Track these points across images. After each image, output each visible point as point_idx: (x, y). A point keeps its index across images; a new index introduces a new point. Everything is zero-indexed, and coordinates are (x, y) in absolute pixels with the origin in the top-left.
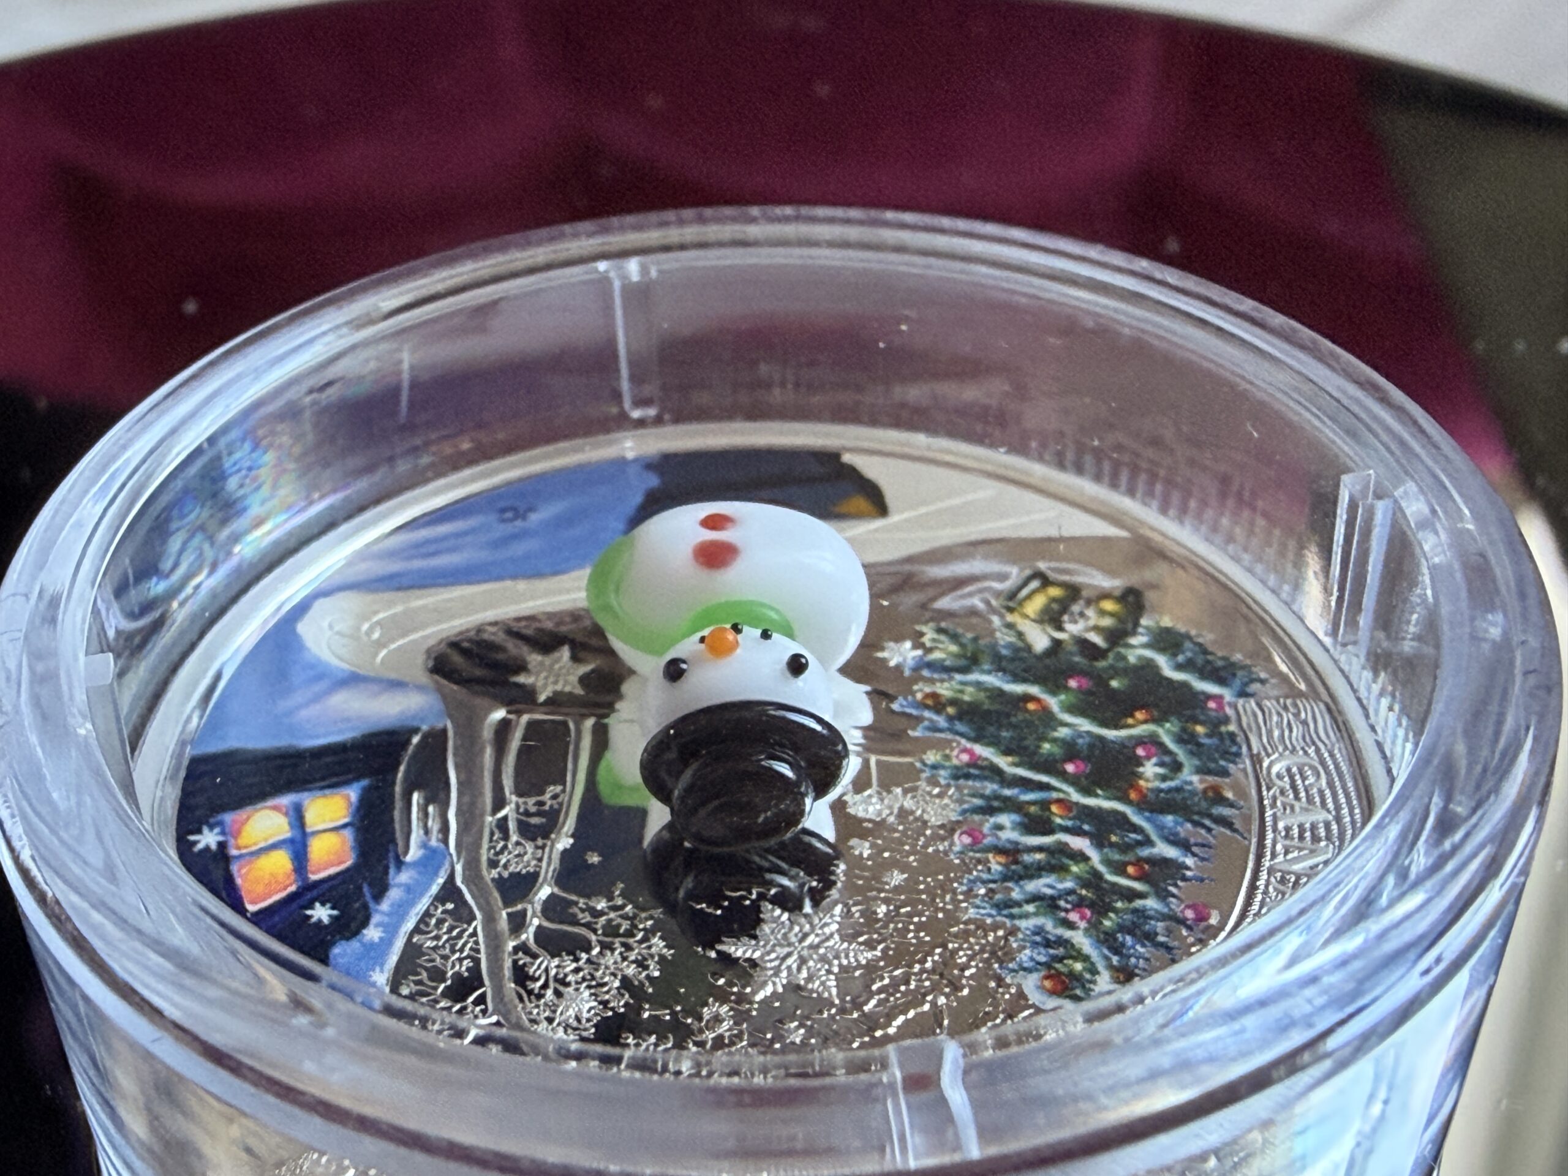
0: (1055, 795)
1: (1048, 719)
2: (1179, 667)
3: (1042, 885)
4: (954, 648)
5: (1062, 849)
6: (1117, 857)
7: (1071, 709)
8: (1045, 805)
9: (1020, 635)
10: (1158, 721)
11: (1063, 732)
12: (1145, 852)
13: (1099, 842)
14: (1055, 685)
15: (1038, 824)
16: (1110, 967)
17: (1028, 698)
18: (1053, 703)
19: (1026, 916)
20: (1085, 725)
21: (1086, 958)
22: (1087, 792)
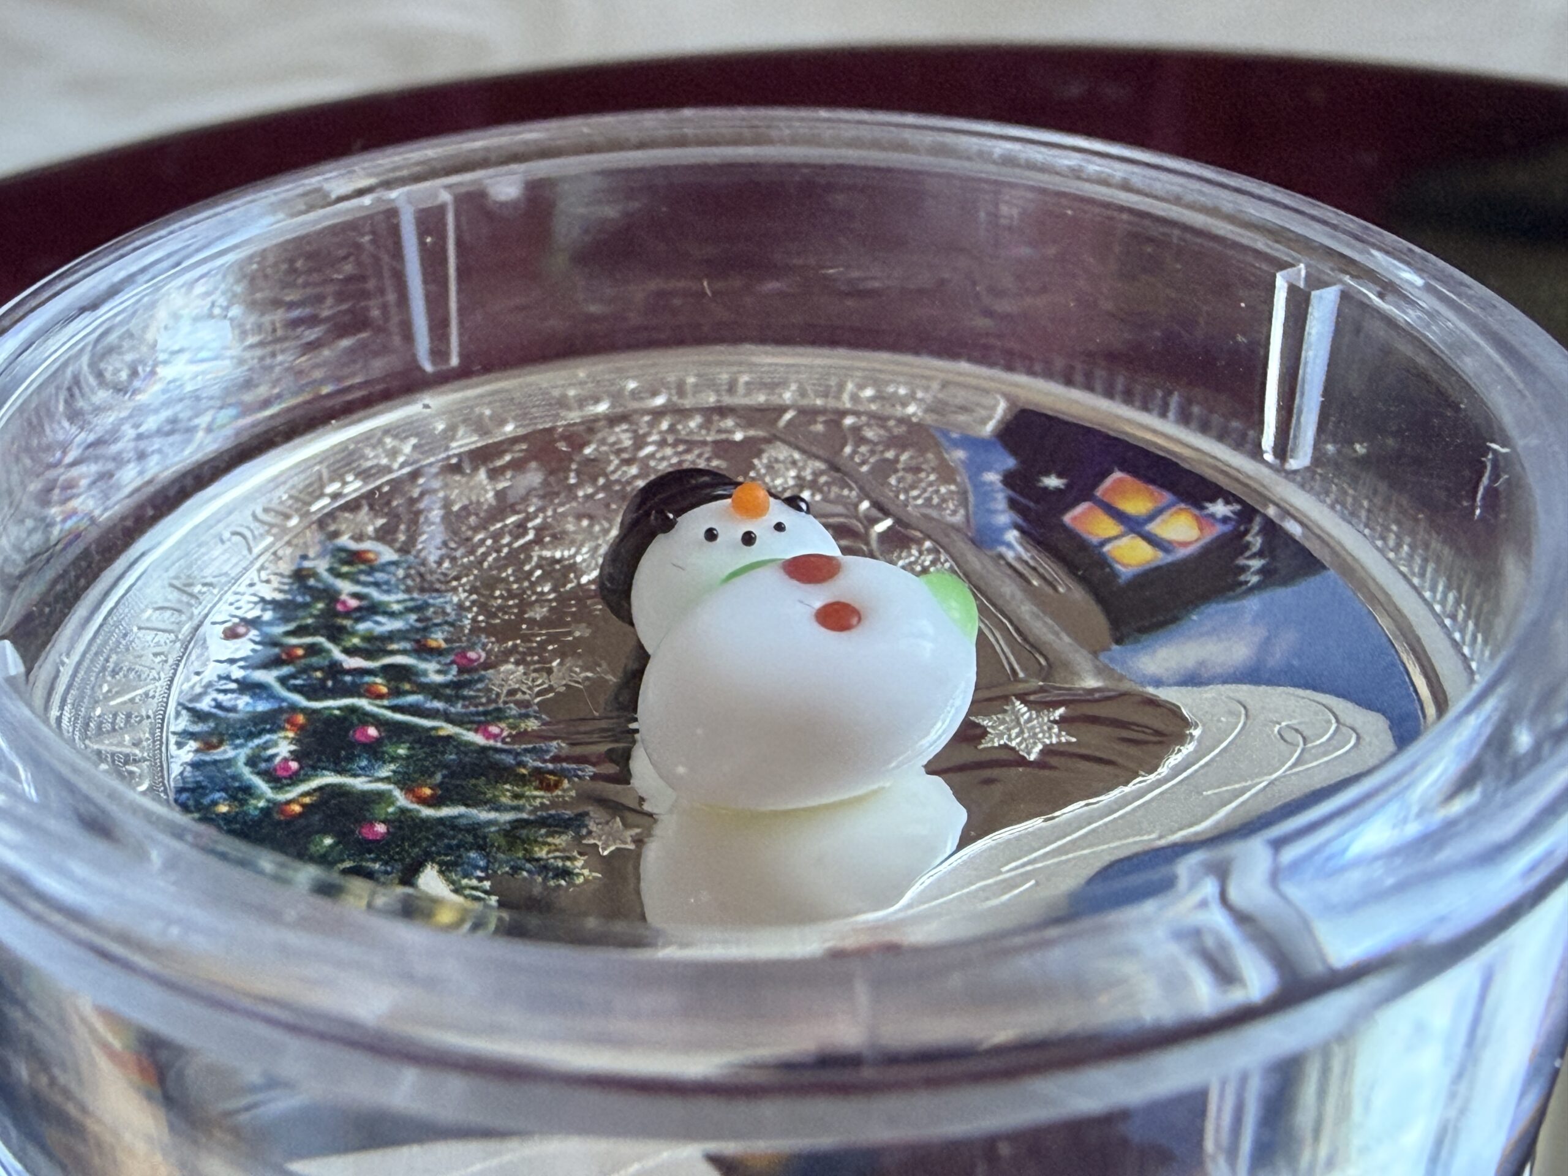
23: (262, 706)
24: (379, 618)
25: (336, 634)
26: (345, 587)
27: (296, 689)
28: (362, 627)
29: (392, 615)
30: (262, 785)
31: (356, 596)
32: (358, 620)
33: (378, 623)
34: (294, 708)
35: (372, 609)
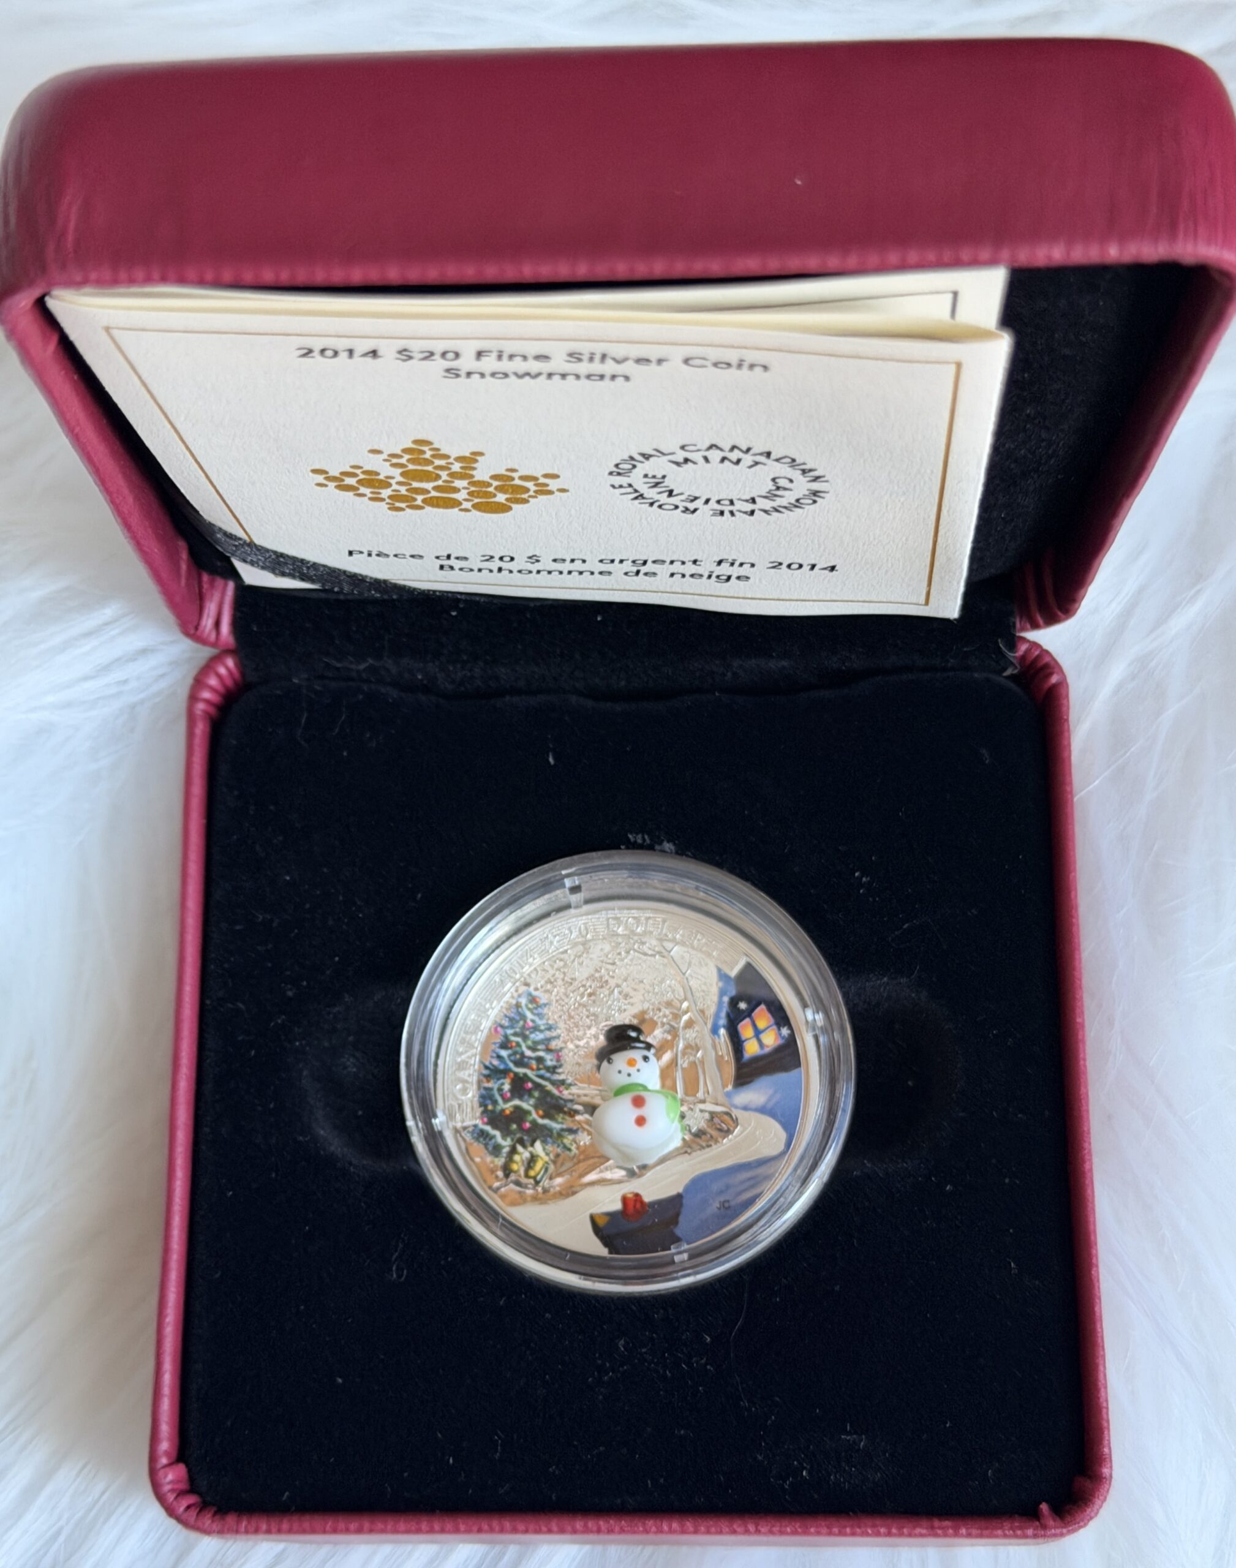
0: (534, 1073)
1: (536, 1107)
2: (494, 1137)
3: (539, 1036)
4: (565, 1141)
5: (533, 1049)
6: (518, 1049)
7: (528, 1113)
8: (538, 1069)
9: (544, 1149)
10: (503, 1111)
11: (532, 1101)
12: (510, 1052)
13: (522, 1054)
14: (534, 1123)
15: (540, 1060)
16: (521, 1007)
17: (543, 1117)
18: (534, 1115)
19: (544, 1025)
20: (525, 1106)
21: (529, 1009)
22: (525, 1075)
23: (502, 1067)
24: (537, 1033)
25: (525, 1038)
26: (529, 1015)
27: (512, 1061)
28: (532, 1036)
29: (541, 1031)
30: (500, 1100)
31: (533, 1021)
32: (531, 1033)
33: (537, 1035)
34: (510, 1070)
35: (536, 1029)
